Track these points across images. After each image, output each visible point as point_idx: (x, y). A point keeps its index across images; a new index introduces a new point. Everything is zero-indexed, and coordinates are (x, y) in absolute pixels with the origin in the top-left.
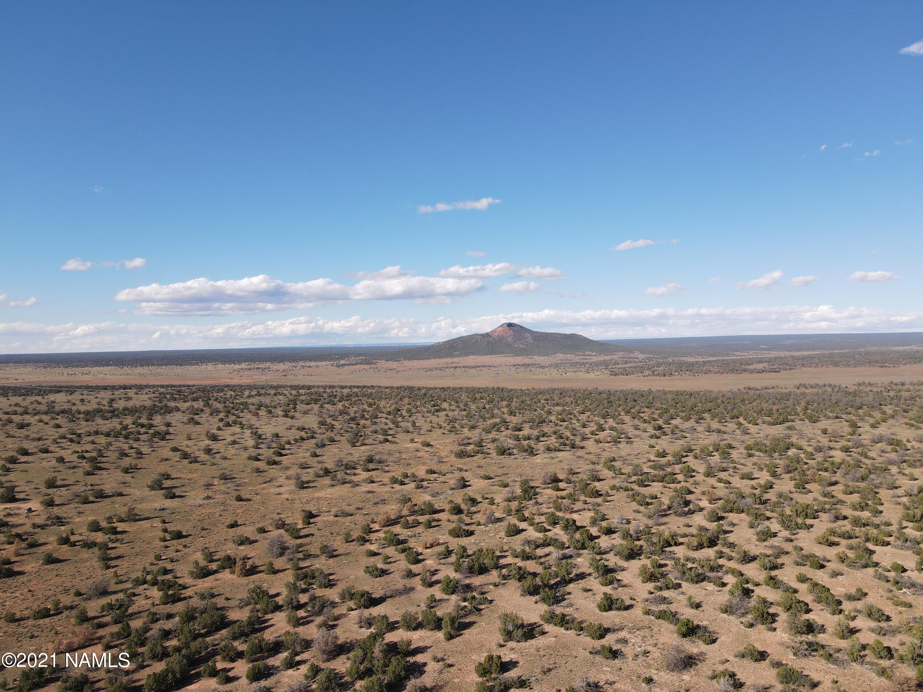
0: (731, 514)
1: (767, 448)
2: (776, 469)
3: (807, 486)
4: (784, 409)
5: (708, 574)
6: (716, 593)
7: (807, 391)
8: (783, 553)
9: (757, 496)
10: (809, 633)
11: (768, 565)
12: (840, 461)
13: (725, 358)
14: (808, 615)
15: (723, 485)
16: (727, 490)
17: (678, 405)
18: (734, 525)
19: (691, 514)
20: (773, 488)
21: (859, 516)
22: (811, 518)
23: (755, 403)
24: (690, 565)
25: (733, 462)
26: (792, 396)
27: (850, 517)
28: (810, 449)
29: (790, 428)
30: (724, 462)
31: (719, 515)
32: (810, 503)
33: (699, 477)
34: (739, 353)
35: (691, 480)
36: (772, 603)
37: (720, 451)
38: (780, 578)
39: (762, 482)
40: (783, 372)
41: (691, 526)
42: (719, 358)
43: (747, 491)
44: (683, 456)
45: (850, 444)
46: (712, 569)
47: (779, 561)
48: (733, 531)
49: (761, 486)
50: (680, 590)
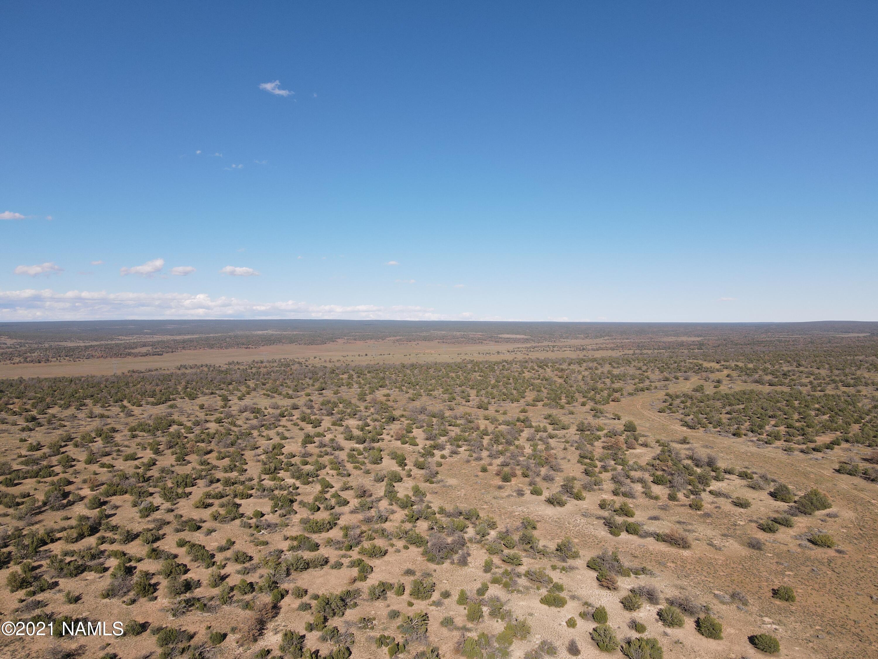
0: (114, 497)
1: (150, 428)
2: (159, 447)
3: (187, 458)
4: (167, 389)
5: (89, 563)
6: (98, 580)
7: (187, 371)
8: (164, 524)
9: (141, 475)
10: (187, 592)
11: (151, 539)
12: (214, 432)
13: (109, 343)
14: (186, 575)
15: (106, 469)
16: (110, 474)
17: (56, 393)
18: (117, 507)
19: (70, 505)
20: (156, 464)
21: (229, 477)
22: (190, 487)
23: (139, 386)
24: (68, 559)
25: (117, 445)
26: (174, 377)
27: (222, 479)
28: (189, 424)
29: (171, 407)
30: (108, 447)
31: (102, 501)
32: (189, 473)
33: (80, 466)
34: (123, 338)
35: (71, 470)
36: (153, 574)
37: (103, 436)
38: (161, 548)
39: (145, 460)
40: (165, 355)
41: (70, 518)
42: (102, 342)
43: (131, 471)
44: (61, 447)
45: (222, 415)
46: (93, 557)
47: (161, 532)
48: (116, 514)
49: (144, 464)
50: (57, 588)
